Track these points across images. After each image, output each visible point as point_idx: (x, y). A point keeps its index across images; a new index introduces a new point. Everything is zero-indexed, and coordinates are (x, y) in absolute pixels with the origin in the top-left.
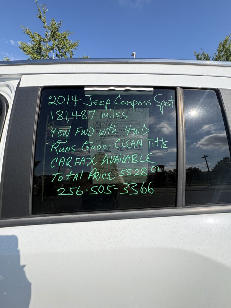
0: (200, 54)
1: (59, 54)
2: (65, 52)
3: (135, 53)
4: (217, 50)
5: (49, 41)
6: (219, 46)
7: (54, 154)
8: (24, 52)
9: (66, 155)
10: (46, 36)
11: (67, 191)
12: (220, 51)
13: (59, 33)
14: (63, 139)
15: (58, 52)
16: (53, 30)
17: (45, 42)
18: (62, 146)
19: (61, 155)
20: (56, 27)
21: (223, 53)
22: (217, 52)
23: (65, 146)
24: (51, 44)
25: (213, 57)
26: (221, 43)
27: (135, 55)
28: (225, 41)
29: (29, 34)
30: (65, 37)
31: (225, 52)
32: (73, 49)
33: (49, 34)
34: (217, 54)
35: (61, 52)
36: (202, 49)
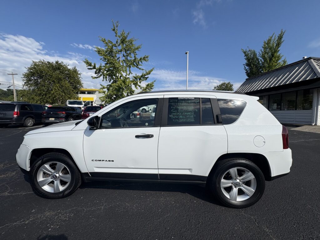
0: (247, 50)
1: (125, 54)
2: (130, 53)
3: (188, 52)
4: (263, 47)
5: (119, 46)
6: (264, 44)
7: (172, 112)
8: (99, 54)
9: (175, 112)
10: (117, 42)
11: (175, 120)
12: (265, 48)
13: (127, 40)
14: (174, 109)
15: (124, 53)
16: (123, 38)
17: (115, 46)
18: (174, 110)
19: (173, 113)
20: (125, 35)
21: (268, 50)
22: (263, 49)
23: (174, 111)
24: (120, 48)
25: (260, 53)
26: (265, 42)
27: (188, 54)
28: (269, 40)
29: (104, 42)
30: (131, 43)
31: (270, 49)
32: (136, 51)
33: (119, 41)
34: (263, 51)
35: (127, 53)
36: (248, 47)
